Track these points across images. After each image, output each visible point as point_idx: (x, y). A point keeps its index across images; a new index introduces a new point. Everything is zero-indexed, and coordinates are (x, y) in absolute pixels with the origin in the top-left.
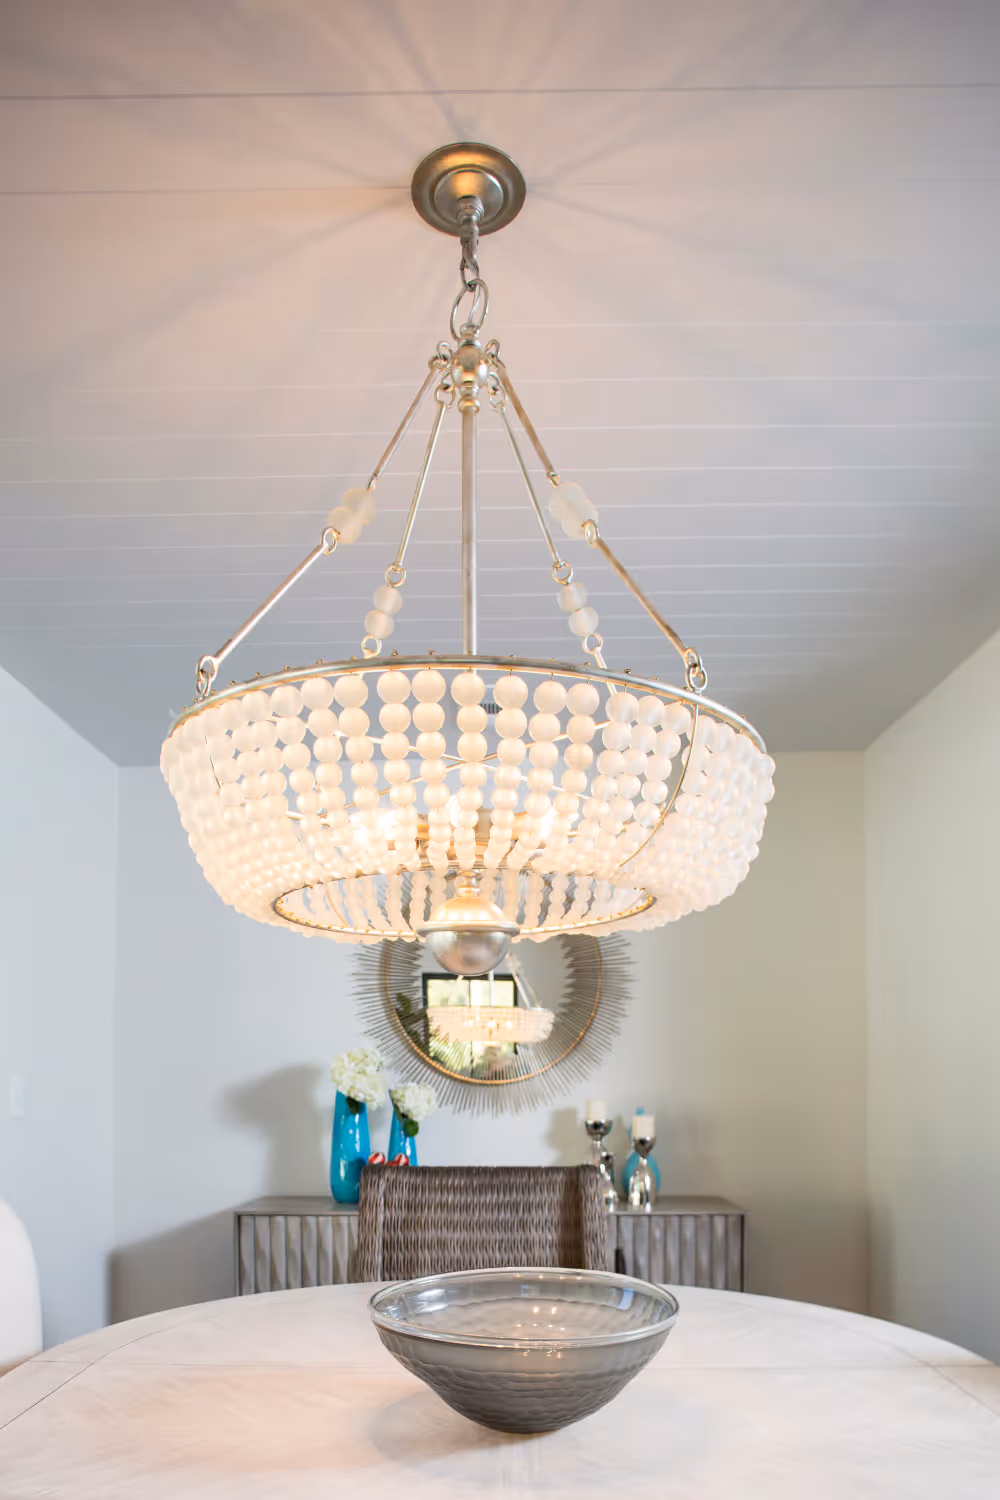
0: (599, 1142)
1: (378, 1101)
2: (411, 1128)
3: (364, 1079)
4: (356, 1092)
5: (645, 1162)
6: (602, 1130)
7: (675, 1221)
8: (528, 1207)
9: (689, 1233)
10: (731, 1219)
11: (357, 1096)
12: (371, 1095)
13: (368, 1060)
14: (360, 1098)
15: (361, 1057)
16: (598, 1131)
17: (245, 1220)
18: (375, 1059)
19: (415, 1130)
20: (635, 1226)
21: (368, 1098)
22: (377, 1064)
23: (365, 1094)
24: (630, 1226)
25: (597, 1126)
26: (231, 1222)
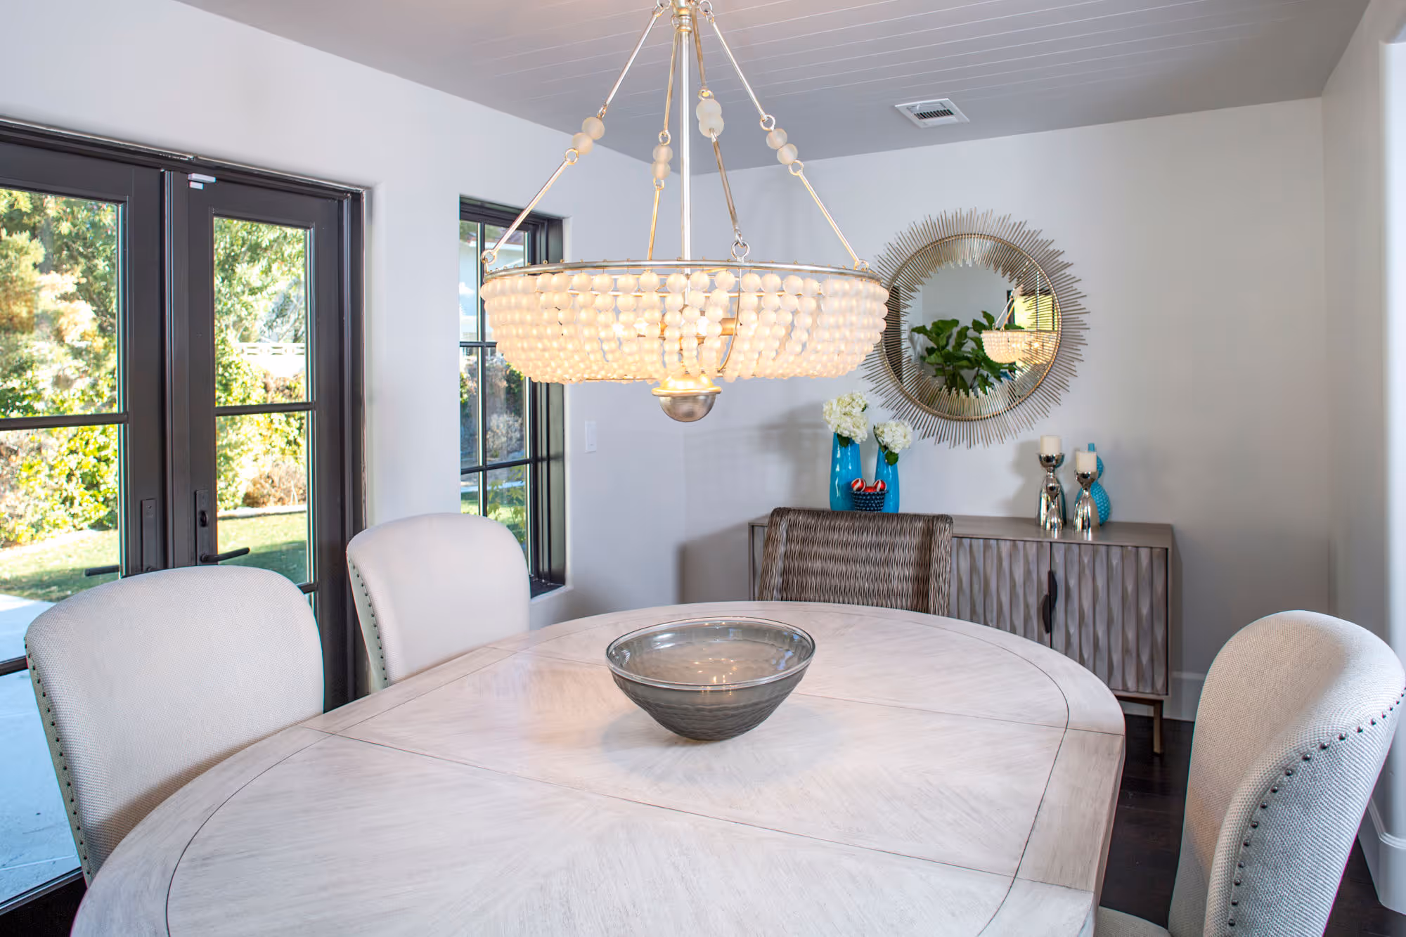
0: (1052, 474)
1: (861, 436)
2: (892, 457)
3: (848, 419)
4: (841, 430)
5: (1087, 493)
6: (1054, 462)
7: (1103, 549)
8: (893, 548)
9: (1115, 561)
10: (1156, 551)
11: (842, 433)
12: (855, 433)
13: (854, 404)
14: (846, 434)
15: (848, 400)
16: (1050, 463)
17: (756, 529)
18: (860, 402)
19: (896, 459)
20: (1067, 552)
21: (852, 434)
22: (863, 407)
23: (850, 432)
24: (1062, 552)
25: (1049, 459)
26: (745, 535)
